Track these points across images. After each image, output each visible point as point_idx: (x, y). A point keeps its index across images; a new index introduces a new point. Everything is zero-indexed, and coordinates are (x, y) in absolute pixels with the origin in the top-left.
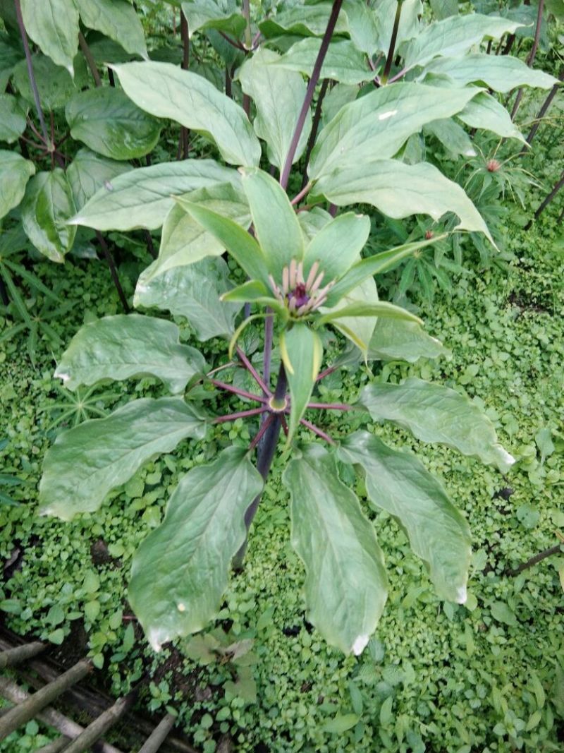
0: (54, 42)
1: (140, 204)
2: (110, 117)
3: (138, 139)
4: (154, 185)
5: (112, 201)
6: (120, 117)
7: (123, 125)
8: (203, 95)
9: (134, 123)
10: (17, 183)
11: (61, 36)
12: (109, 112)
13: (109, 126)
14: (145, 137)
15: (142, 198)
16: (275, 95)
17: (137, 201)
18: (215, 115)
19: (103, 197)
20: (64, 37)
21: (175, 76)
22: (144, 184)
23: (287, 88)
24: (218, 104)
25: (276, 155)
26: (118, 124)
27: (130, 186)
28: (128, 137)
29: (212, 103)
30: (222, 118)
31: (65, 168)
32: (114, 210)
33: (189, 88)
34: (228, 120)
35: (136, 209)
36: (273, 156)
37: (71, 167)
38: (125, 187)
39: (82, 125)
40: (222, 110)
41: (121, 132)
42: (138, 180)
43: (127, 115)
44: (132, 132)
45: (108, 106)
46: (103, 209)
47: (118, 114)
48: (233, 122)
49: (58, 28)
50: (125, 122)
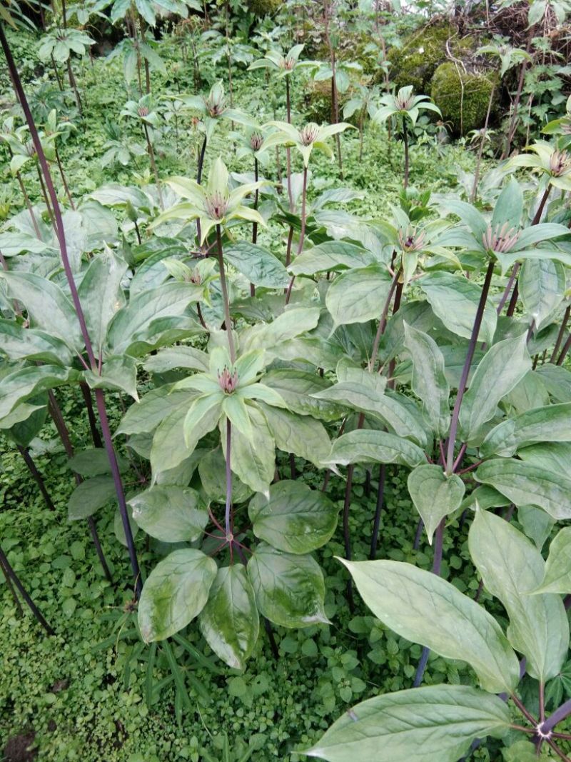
0: (251, 468)
1: (387, 734)
2: (291, 511)
3: (317, 529)
4: (402, 713)
5: (355, 730)
6: (300, 512)
7: (303, 518)
8: (446, 599)
9: (314, 515)
10: (199, 586)
11: (259, 463)
12: (290, 507)
13: (290, 520)
14: (325, 527)
15: (389, 727)
16: (515, 579)
17: (382, 730)
18: (460, 621)
19: (346, 725)
20: (261, 464)
21: (414, 578)
22: (391, 711)
23: (526, 568)
24: (465, 611)
25: (533, 665)
26: (300, 518)
27: (374, 713)
28: (308, 529)
29: (456, 607)
30: (470, 626)
31: (245, 563)
32: (356, 739)
33: (430, 591)
34: (477, 629)
35: (383, 739)
36: (531, 667)
37: (251, 561)
38: (367, 715)
39: (264, 521)
40: (469, 617)
41: (302, 524)
42: (384, 707)
43: (308, 507)
44: (312, 523)
45: (289, 501)
46: (344, 739)
47: (300, 508)
48: (484, 631)
49: (255, 456)
50: (306, 515)
